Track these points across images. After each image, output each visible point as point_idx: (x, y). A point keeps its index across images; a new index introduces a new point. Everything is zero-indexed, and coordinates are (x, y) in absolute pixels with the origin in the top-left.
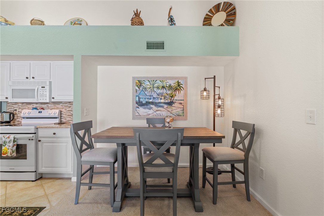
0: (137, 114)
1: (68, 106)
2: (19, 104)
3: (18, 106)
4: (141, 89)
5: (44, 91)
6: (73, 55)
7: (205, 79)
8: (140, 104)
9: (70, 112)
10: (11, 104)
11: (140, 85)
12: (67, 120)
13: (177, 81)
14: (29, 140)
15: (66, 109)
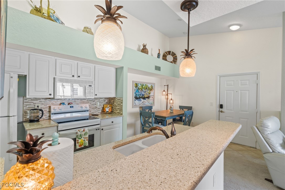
0: (135, 104)
1: (93, 100)
2: (41, 100)
3: (40, 101)
4: (137, 89)
5: (91, 89)
6: (123, 67)
7: (164, 86)
8: (136, 98)
9: (94, 105)
10: (30, 100)
11: (137, 86)
12: (92, 112)
13: (151, 85)
14: (96, 130)
15: (91, 103)
